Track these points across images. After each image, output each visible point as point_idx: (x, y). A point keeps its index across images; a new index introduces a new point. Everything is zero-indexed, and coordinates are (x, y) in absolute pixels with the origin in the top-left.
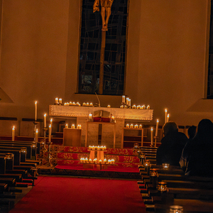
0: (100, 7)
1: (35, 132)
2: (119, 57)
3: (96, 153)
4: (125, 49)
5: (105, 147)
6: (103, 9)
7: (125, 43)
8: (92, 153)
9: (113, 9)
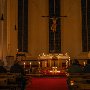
0: (53, 29)
1: (39, 63)
2: (59, 43)
3: (55, 69)
4: (60, 41)
5: (57, 68)
6: (54, 29)
7: (60, 39)
8: (53, 70)
9: (56, 29)
